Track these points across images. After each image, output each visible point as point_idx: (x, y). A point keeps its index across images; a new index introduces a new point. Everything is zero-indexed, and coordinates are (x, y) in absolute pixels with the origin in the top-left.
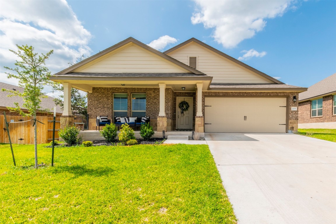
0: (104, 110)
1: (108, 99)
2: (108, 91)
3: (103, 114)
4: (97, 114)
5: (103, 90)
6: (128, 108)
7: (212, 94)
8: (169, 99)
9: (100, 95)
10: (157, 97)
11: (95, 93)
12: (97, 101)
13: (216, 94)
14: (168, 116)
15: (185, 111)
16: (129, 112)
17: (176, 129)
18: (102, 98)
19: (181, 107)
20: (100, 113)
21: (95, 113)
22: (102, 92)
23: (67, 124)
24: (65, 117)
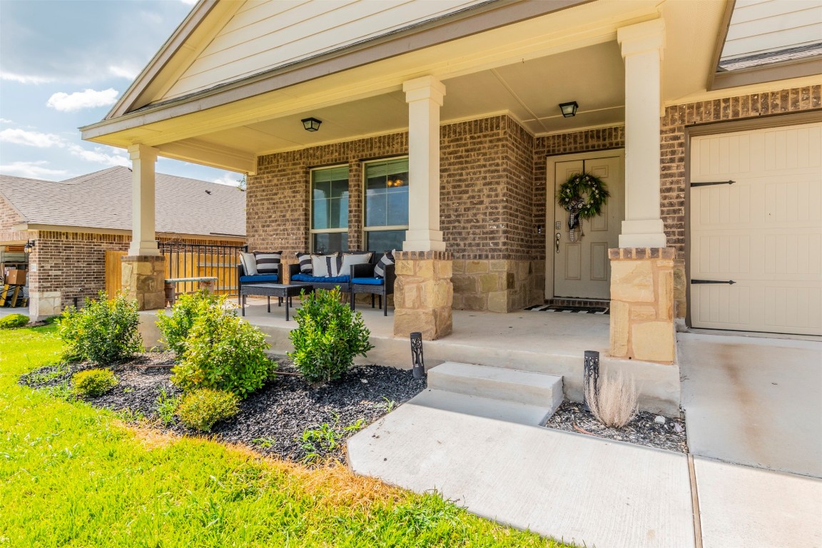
0: (284, 230)
1: (294, 192)
2: (294, 164)
3: (281, 244)
4: (267, 243)
5: (282, 162)
6: (350, 217)
7: (736, 113)
8: (500, 168)
9: (275, 181)
10: (450, 164)
11: (264, 173)
12: (268, 199)
13: (765, 106)
14: (496, 244)
15: (588, 216)
16: (351, 234)
17: (548, 296)
18: (280, 189)
19: (567, 203)
20: (275, 239)
21: (263, 239)
22: (280, 169)
23: (134, 284)
24: (130, 260)
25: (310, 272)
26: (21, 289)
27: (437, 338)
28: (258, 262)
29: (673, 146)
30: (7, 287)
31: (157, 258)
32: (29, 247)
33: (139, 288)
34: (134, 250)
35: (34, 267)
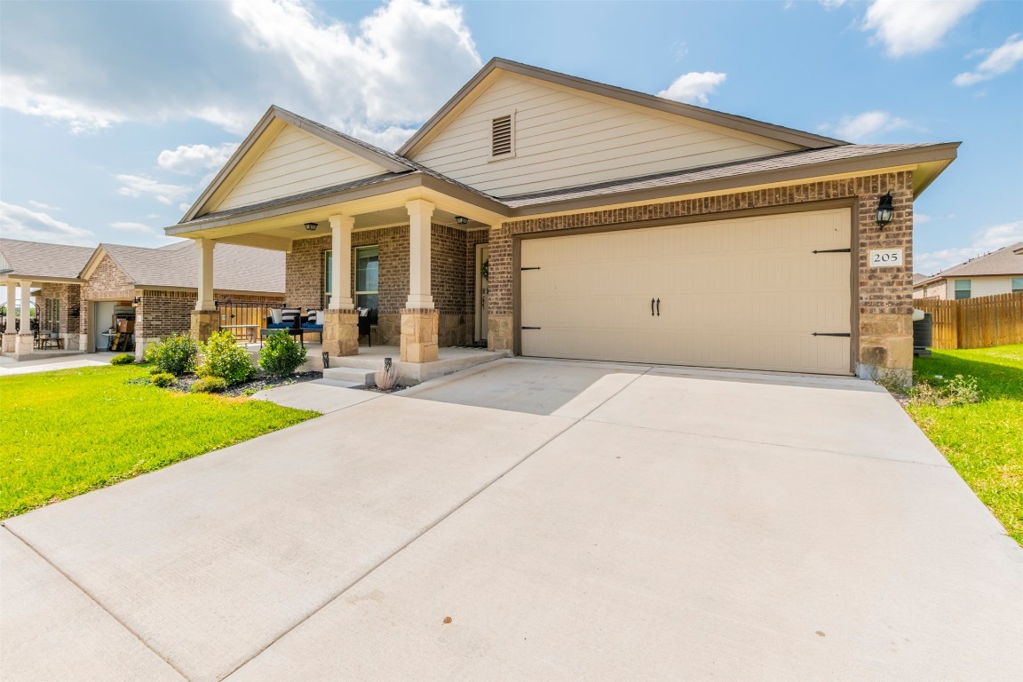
0: (308, 293)
3: (304, 302)
4: (298, 302)
11: (296, 253)
12: (299, 271)
18: (306, 264)
19: (486, 276)
20: (303, 299)
21: (296, 299)
22: (306, 250)
23: (198, 328)
24: (196, 313)
25: (314, 321)
26: (130, 337)
27: (342, 354)
28: (283, 315)
29: (505, 246)
30: (119, 335)
31: (214, 312)
32: (136, 302)
33: (201, 331)
34: (199, 307)
35: (139, 319)
